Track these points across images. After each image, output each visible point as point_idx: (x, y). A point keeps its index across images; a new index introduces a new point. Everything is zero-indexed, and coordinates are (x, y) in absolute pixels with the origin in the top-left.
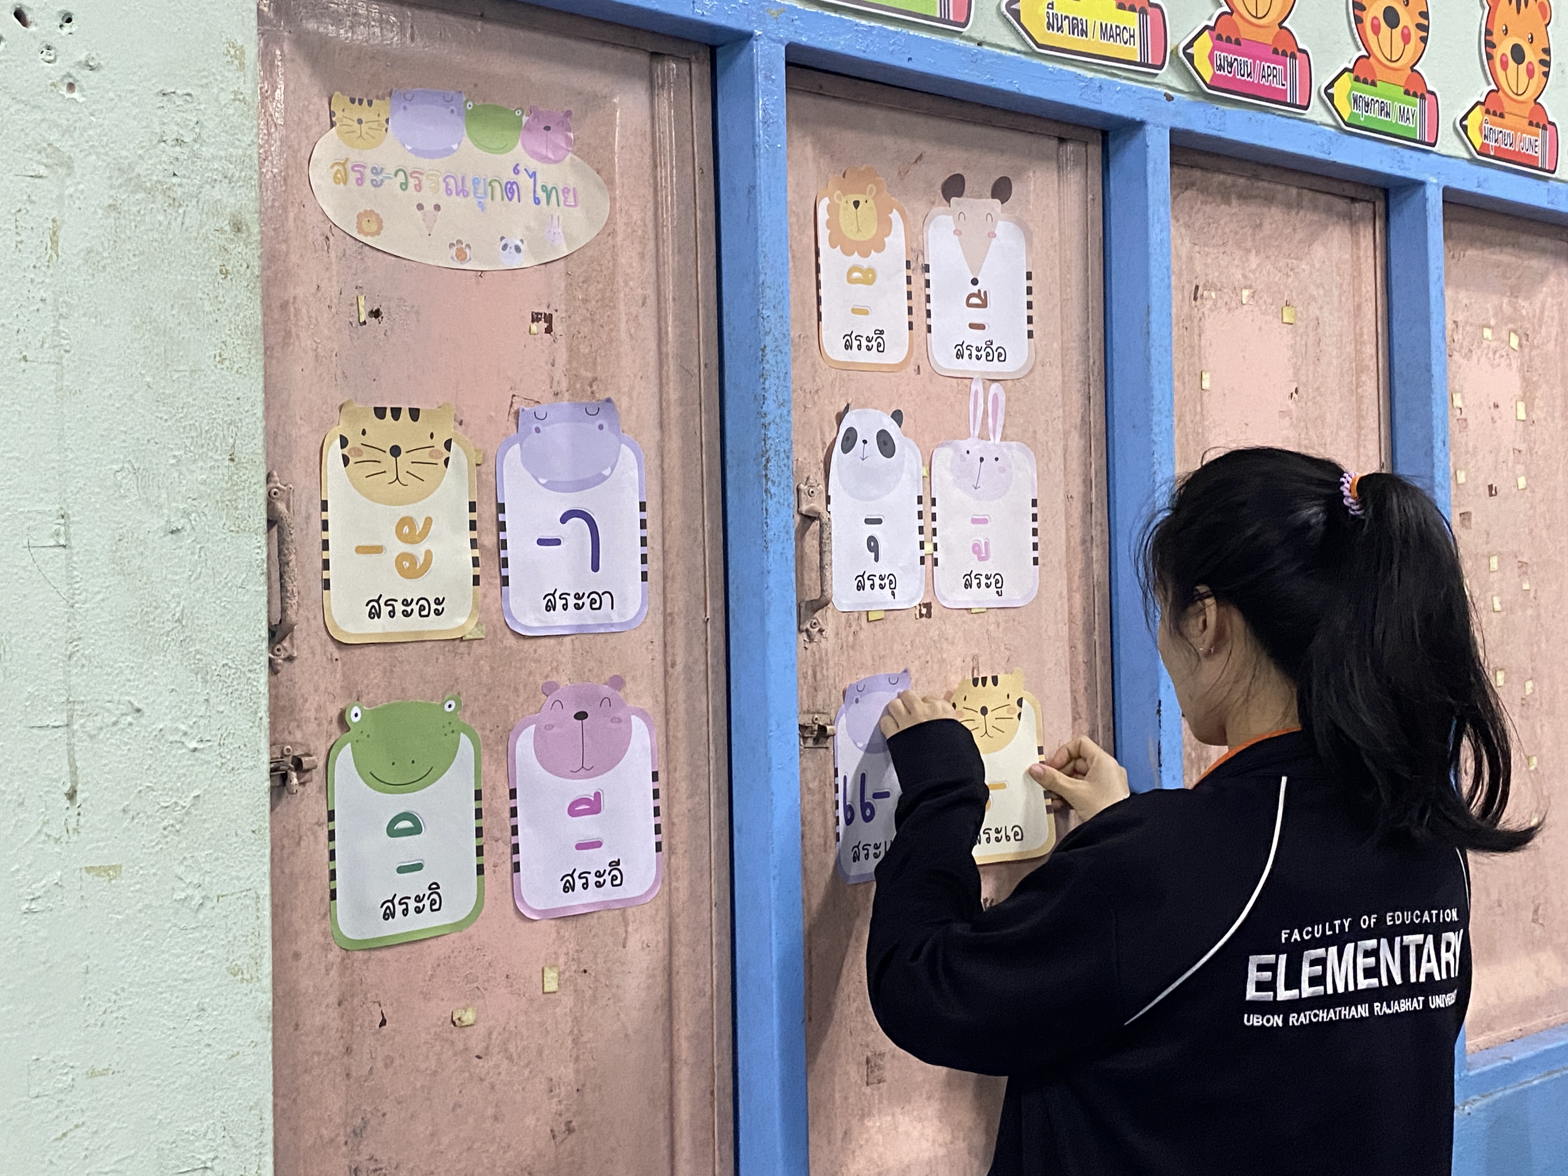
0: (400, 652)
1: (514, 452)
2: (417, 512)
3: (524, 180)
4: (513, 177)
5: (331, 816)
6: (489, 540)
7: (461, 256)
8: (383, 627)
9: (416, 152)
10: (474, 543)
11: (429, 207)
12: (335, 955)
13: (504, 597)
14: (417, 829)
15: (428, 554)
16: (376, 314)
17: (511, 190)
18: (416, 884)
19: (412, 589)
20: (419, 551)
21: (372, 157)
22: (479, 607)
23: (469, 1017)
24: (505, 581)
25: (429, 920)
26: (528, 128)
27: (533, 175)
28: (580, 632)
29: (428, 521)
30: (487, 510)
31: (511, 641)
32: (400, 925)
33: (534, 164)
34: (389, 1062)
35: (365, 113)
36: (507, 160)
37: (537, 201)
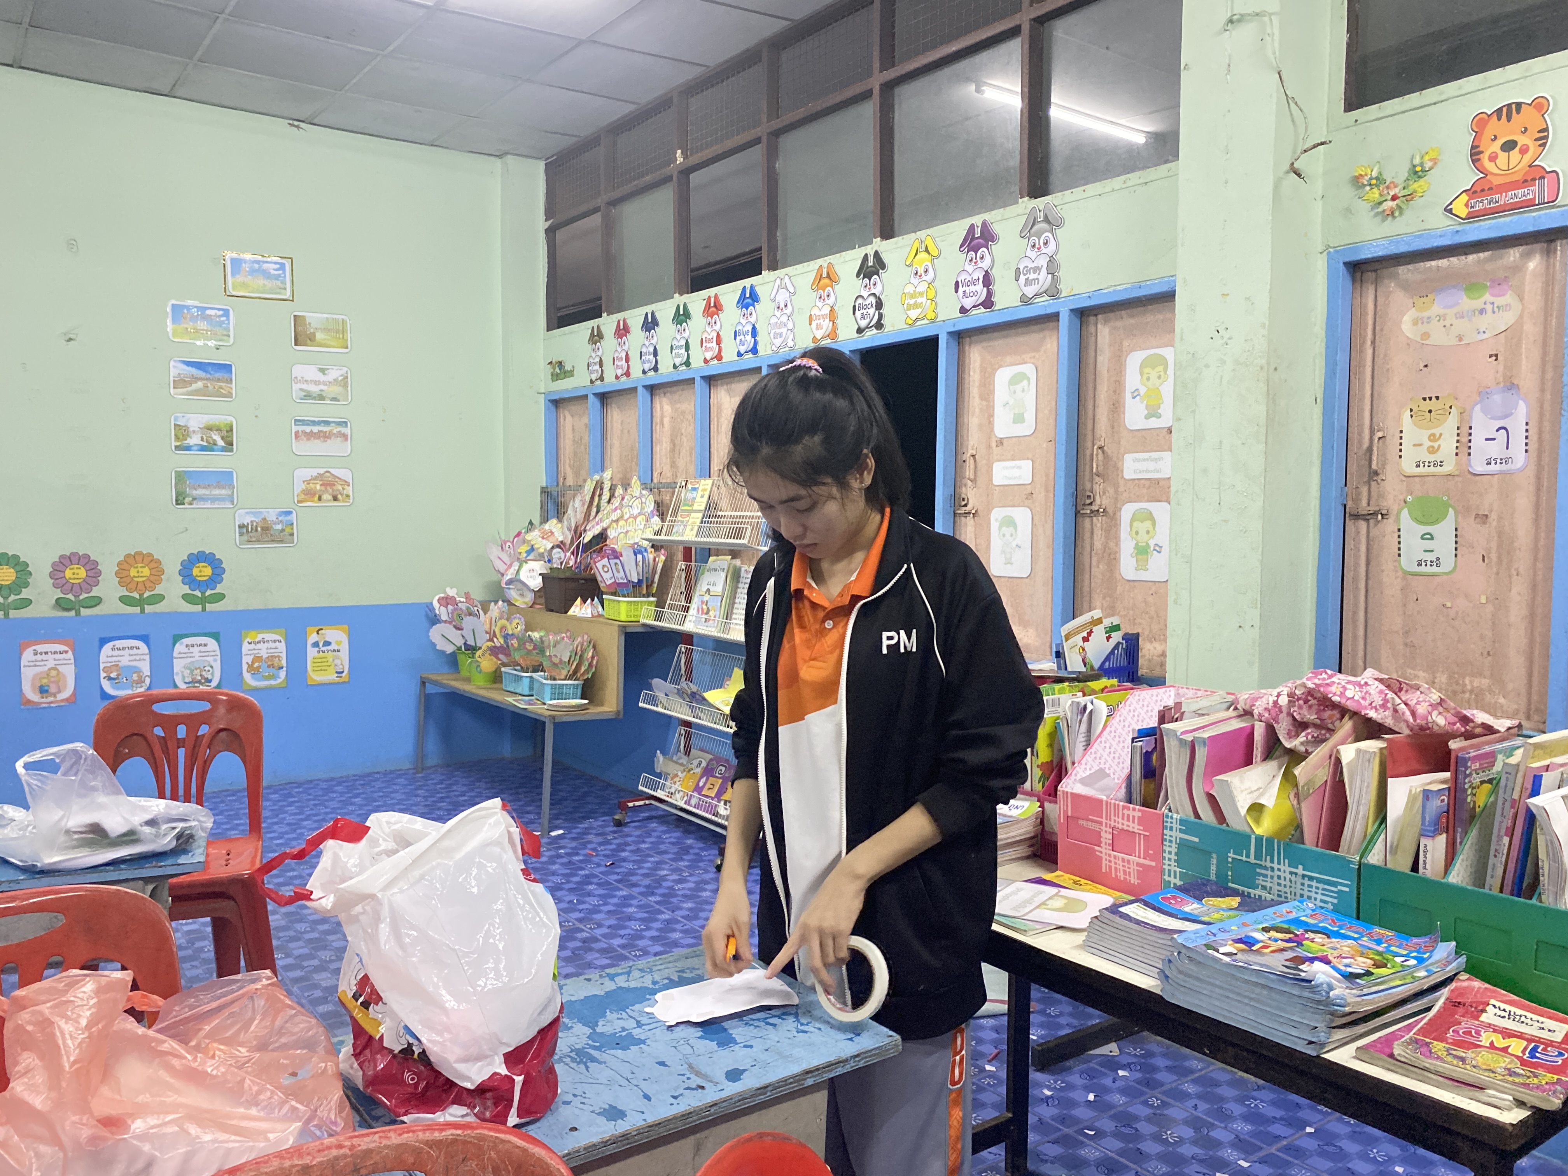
0: (1426, 479)
1: (1478, 408)
2: (1437, 431)
3: (1489, 307)
4: (1483, 306)
5: (1399, 530)
6: (1464, 439)
7: (1460, 340)
8: (1421, 470)
9: (1444, 308)
10: (1458, 441)
11: (1448, 325)
12: (1400, 573)
13: (1469, 461)
14: (1432, 538)
15: (1439, 446)
16: (1426, 366)
17: (1482, 311)
18: (1429, 557)
19: (1432, 458)
20: (1436, 445)
21: (1426, 314)
22: (1458, 463)
23: (1449, 604)
24: (1469, 454)
25: (1435, 569)
26: (1491, 287)
27: (1493, 303)
28: (1501, 473)
29: (1441, 435)
30: (1465, 430)
31: (1469, 476)
32: (1423, 569)
33: (1492, 299)
34: (1419, 612)
35: (1424, 299)
36: (1482, 300)
37: (1494, 312)
